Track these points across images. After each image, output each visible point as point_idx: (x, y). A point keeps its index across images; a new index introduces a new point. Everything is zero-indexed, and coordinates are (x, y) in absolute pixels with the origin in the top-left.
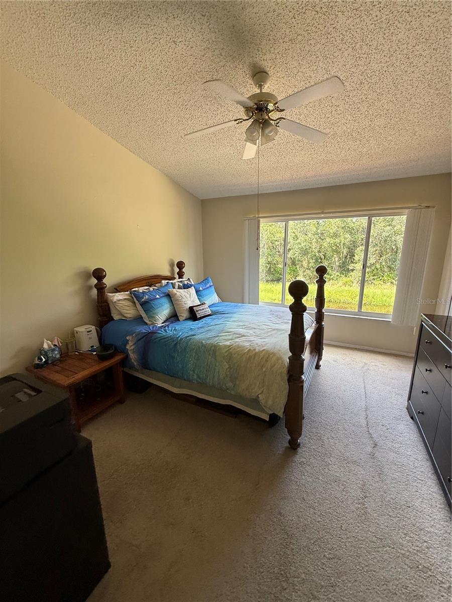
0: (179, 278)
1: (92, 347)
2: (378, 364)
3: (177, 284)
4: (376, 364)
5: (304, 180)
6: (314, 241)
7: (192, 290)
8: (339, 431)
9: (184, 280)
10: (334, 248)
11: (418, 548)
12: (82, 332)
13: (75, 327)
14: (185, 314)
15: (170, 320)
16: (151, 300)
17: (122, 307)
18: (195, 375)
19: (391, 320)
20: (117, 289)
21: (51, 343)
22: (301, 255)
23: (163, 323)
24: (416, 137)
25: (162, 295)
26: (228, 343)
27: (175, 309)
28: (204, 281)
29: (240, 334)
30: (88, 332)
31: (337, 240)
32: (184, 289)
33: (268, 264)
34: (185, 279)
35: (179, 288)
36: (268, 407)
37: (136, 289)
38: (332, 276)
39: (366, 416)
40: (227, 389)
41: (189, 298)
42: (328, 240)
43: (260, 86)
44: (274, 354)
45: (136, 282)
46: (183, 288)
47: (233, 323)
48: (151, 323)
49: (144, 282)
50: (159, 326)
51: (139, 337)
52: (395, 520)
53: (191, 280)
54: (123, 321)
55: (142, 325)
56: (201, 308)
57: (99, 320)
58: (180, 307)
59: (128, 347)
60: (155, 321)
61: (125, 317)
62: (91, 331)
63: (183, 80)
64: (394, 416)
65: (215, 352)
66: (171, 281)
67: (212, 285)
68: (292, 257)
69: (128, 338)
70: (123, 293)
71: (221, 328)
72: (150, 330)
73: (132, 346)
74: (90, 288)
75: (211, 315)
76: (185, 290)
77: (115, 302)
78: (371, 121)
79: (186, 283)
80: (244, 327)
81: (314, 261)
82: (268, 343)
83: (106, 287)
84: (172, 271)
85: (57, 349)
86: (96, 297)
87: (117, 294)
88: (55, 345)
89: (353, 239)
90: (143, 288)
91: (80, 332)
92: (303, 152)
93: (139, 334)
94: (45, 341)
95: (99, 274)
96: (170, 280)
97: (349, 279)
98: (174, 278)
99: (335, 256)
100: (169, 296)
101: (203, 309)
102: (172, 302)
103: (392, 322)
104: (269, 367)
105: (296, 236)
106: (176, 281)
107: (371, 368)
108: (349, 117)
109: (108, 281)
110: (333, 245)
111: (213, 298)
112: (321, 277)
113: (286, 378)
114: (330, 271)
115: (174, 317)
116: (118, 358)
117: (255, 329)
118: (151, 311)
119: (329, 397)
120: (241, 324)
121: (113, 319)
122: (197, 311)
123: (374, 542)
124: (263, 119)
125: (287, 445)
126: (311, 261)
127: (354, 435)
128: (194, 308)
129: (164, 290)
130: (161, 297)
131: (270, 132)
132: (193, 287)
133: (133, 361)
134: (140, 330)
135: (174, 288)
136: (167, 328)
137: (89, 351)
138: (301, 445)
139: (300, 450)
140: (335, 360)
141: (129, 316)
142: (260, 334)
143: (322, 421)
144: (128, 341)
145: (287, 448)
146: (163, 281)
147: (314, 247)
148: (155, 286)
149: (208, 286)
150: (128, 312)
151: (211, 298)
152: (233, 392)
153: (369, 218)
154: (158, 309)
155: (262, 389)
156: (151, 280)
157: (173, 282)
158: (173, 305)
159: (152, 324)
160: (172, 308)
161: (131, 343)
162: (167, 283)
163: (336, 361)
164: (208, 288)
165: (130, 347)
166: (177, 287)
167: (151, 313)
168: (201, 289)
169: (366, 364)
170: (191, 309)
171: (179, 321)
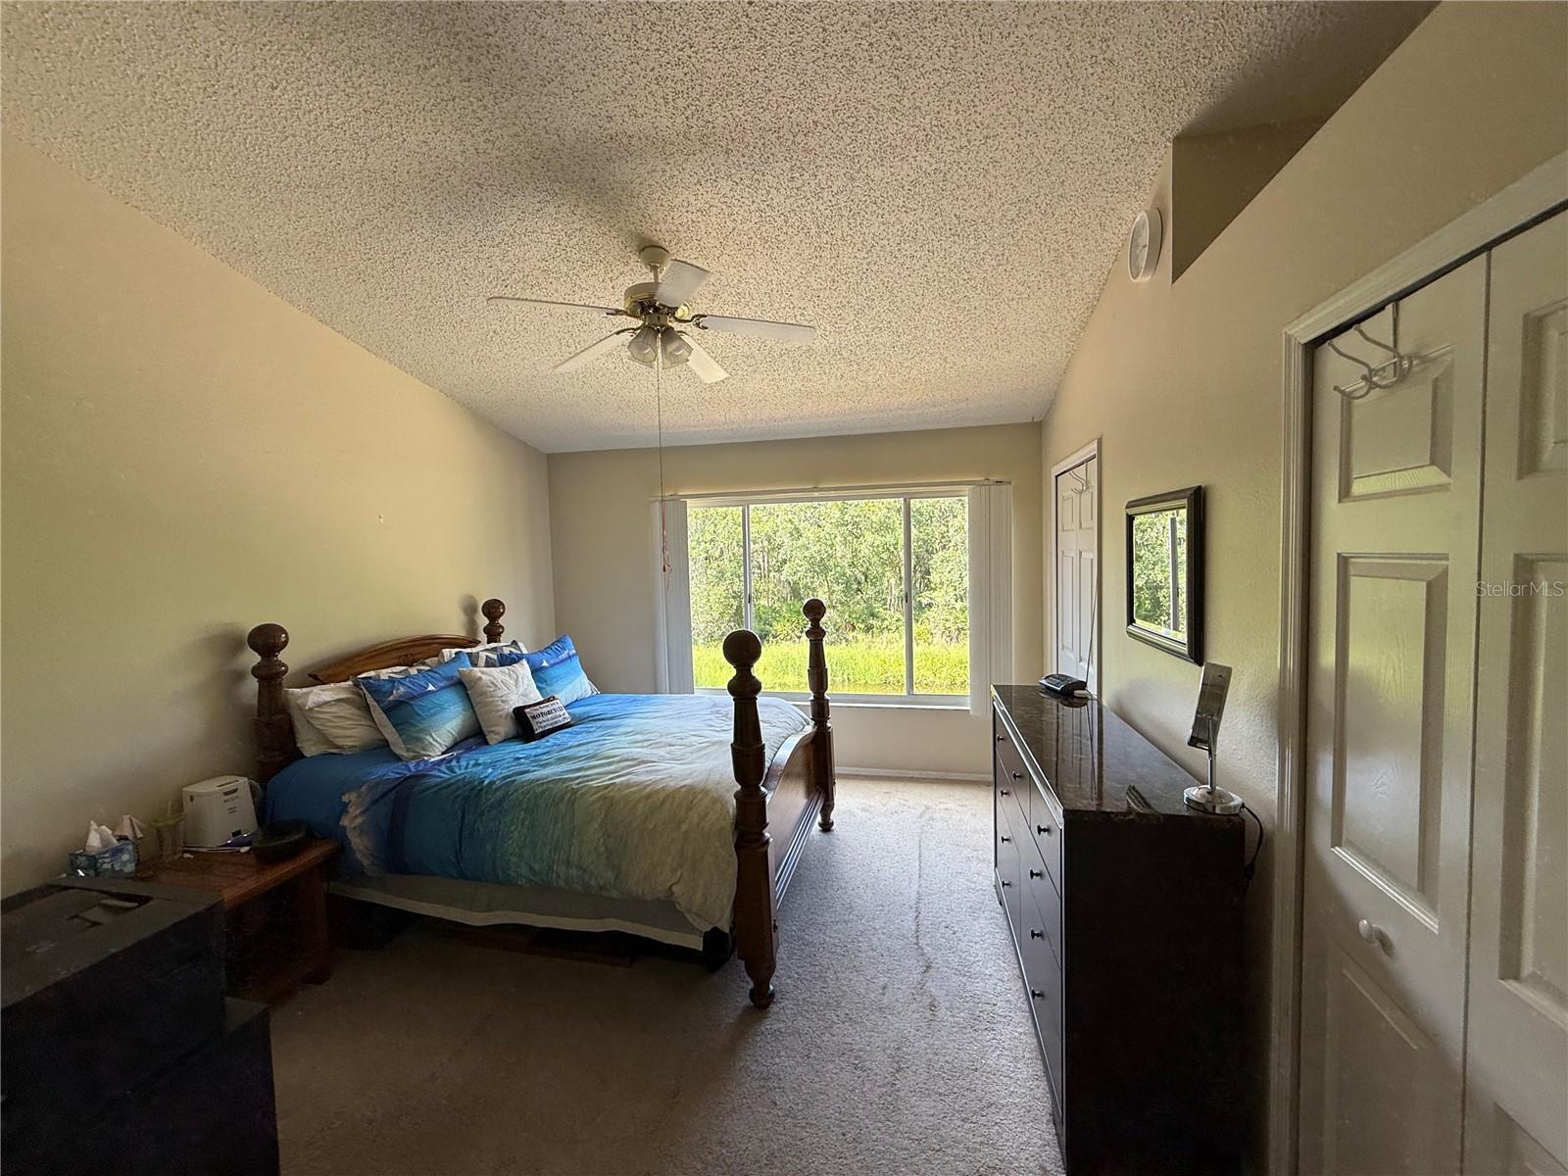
0: (489, 642)
1: (237, 833)
2: (951, 805)
3: (483, 655)
4: (948, 806)
5: (771, 424)
6: (838, 539)
7: (523, 669)
8: (860, 954)
9: (501, 644)
10: (885, 556)
11: (982, 1139)
12: (209, 794)
13: (190, 784)
14: (505, 728)
15: (462, 744)
16: (414, 698)
17: (331, 721)
18: (523, 865)
19: (969, 708)
20: (316, 676)
21: (110, 832)
22: (811, 575)
23: (443, 753)
24: (948, 366)
25: (442, 685)
26: (605, 781)
27: (477, 718)
28: (552, 644)
29: (635, 759)
30: (226, 794)
31: (889, 539)
32: (501, 666)
33: (734, 597)
34: (504, 642)
35: (489, 664)
36: (694, 910)
37: (372, 674)
38: (886, 623)
39: (916, 915)
40: (601, 888)
41: (516, 688)
42: (869, 537)
43: (654, 269)
44: (705, 792)
45: (372, 657)
46: (498, 664)
47: (623, 738)
48: (412, 754)
49: (394, 654)
50: (433, 760)
51: (381, 790)
52: (948, 1100)
53: (521, 644)
54: (333, 755)
55: (388, 762)
56: (545, 710)
57: (260, 762)
58: (491, 712)
59: (345, 822)
60: (424, 750)
61: (338, 747)
62: (235, 791)
63: (498, 240)
64: (969, 904)
65: (572, 803)
66: (468, 650)
67: (573, 655)
68: (790, 579)
69: (345, 799)
70: (332, 685)
71: (590, 752)
72: (410, 770)
73: (356, 817)
74: (238, 677)
75: (570, 726)
76: (504, 669)
77: (311, 709)
78: (867, 336)
79: (506, 651)
80: (645, 744)
81: (841, 587)
82: (696, 771)
83: (286, 672)
84: (472, 625)
85: (130, 847)
86: (255, 701)
87: (316, 689)
88: (121, 838)
89: (922, 536)
90: (389, 670)
91: (200, 795)
92: (758, 376)
93: (377, 784)
94: (94, 826)
95: (268, 640)
96: (465, 648)
97: (923, 627)
98: (475, 643)
99: (888, 573)
100: (462, 686)
101: (549, 713)
102: (469, 699)
103: (971, 713)
104: (695, 821)
105: (796, 529)
106: (482, 649)
107: (937, 816)
108: (828, 328)
109: (291, 657)
110: (880, 549)
111: (576, 686)
112: (815, 622)
113: (731, 840)
114: (881, 610)
115: (474, 736)
116: (313, 854)
117: (671, 745)
118: (413, 725)
119: (845, 888)
120: (640, 737)
121: (302, 756)
122: (534, 717)
123: (906, 1149)
124: (662, 326)
125: (747, 1002)
126: (836, 587)
127: (890, 956)
128: (528, 710)
129: (447, 671)
130: (442, 688)
131: (678, 349)
132: (524, 662)
133: (359, 856)
134: (380, 773)
135: (475, 665)
136: (454, 763)
137: (228, 845)
138: (778, 996)
139: (774, 1008)
140: (867, 808)
141: (348, 743)
142: (682, 755)
143: (827, 939)
144: (346, 805)
145: (747, 1009)
146: (446, 652)
147: (839, 555)
148: (424, 664)
149: (564, 655)
150: (348, 732)
151: (571, 686)
152: (615, 894)
153: (905, 500)
154: (435, 718)
155: (679, 874)
156: (416, 650)
157: (474, 650)
158: (472, 706)
159: (414, 758)
160: (469, 713)
161: (353, 811)
162: (456, 653)
163: (867, 810)
164: (562, 661)
165: (352, 821)
166: (482, 661)
167: (413, 729)
168: (545, 664)
169: (927, 808)
170: (519, 713)
171: (487, 744)
